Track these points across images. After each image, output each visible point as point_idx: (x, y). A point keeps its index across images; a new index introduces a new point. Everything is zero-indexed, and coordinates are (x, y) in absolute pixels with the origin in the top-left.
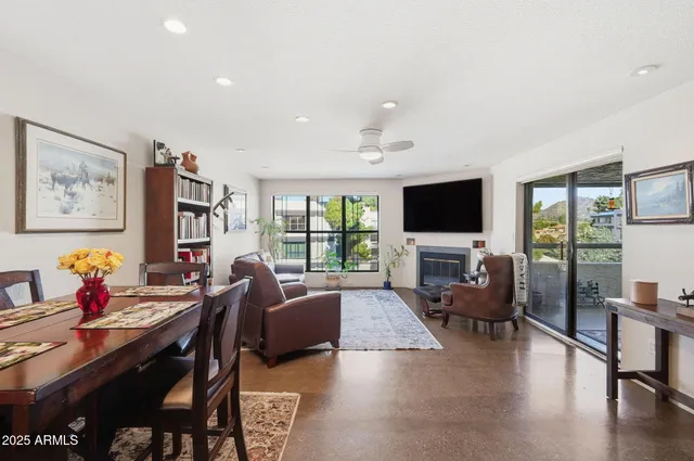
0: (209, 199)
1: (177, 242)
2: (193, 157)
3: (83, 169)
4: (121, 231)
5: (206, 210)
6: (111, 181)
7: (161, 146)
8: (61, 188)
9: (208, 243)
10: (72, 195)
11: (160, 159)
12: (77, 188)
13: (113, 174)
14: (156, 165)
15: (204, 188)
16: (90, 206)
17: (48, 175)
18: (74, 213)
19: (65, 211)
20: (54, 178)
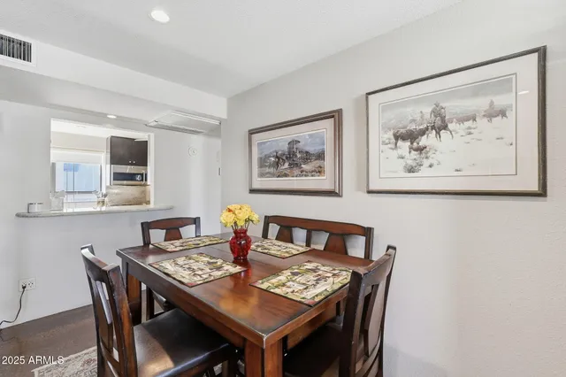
3: (438, 113)
8: (404, 146)
10: (420, 150)
12: (427, 139)
17: (390, 135)
18: (424, 171)
19: (411, 170)
20: (397, 137)
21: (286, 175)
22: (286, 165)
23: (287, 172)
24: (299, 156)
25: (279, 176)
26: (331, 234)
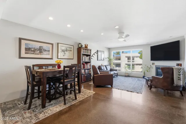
0: (90, 53)
1: (81, 61)
2: (87, 45)
3: (66, 49)
4: (73, 59)
5: (90, 55)
6: (71, 51)
7: (80, 44)
8: (63, 52)
9: (90, 62)
10: (65, 53)
11: (80, 46)
12: (65, 52)
13: (71, 50)
14: (79, 47)
15: (89, 51)
16: (67, 55)
17: (61, 50)
18: (65, 56)
20: (62, 51)
21: (38, 54)
22: (38, 52)
23: (39, 53)
24: (43, 50)
25: (35, 54)
26: (53, 66)
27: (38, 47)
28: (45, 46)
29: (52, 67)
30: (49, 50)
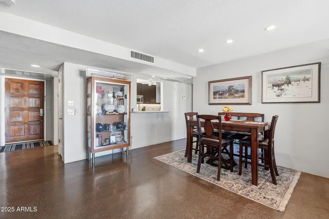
3: (288, 79)
4: (318, 102)
8: (276, 88)
10: (282, 90)
12: (284, 87)
16: (292, 93)
17: (271, 85)
18: (283, 96)
19: (278, 96)
20: (273, 86)
21: (227, 98)
22: (227, 94)
24: (233, 91)
26: (248, 117)
27: (227, 88)
28: (236, 84)
29: (237, 118)
30: (242, 89)
